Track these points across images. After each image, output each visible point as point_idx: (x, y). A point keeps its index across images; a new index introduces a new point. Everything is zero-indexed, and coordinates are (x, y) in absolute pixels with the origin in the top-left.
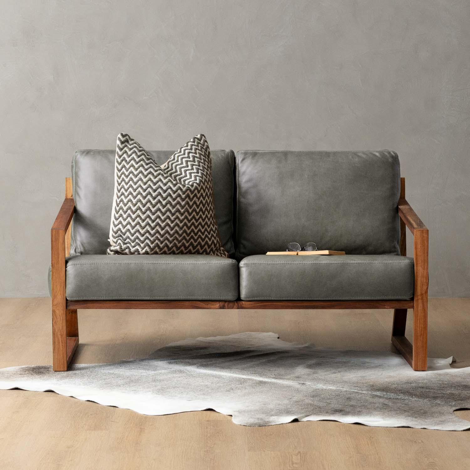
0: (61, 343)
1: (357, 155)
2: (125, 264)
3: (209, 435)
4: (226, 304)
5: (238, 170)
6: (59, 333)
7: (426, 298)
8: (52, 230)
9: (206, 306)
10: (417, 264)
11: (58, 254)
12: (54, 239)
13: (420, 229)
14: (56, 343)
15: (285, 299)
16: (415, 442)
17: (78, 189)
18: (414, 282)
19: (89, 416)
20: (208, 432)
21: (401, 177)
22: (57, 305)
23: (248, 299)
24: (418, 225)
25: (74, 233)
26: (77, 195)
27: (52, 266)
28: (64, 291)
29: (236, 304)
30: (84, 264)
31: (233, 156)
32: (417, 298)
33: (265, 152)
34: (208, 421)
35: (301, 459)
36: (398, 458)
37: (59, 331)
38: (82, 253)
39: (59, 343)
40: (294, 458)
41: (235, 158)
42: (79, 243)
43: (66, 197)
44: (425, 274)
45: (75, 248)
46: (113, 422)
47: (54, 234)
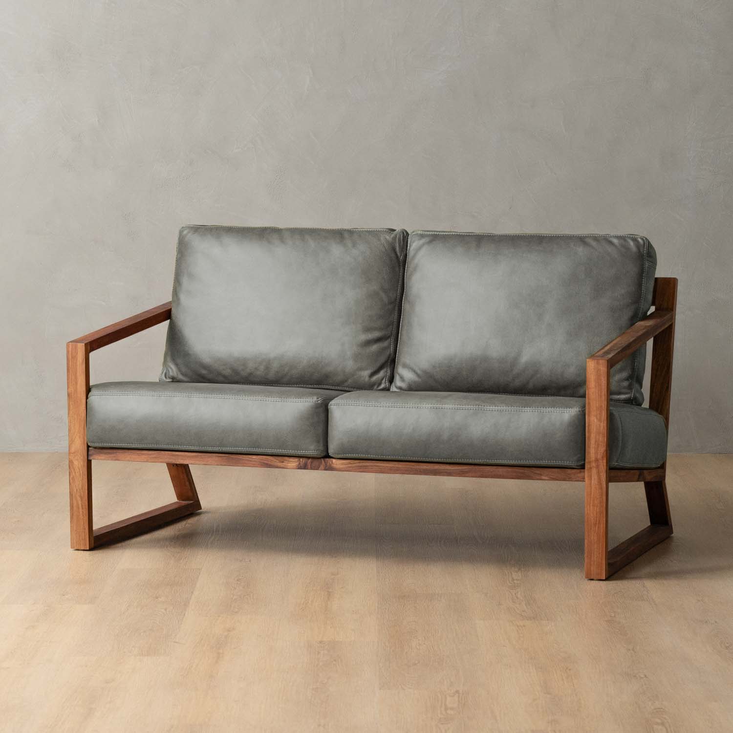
0: (81, 508)
1: (583, 241)
3: (321, 664)
4: (309, 462)
6: (78, 495)
8: (68, 343)
9: (281, 464)
10: (589, 412)
11: (76, 378)
12: (70, 356)
14: (75, 508)
16: (635, 676)
19: (140, 633)
20: (320, 660)
22: (75, 453)
23: (338, 456)
28: (84, 433)
29: (323, 462)
32: (589, 466)
34: (321, 642)
35: (459, 701)
36: (608, 702)
37: (78, 491)
40: (448, 699)
46: (177, 642)
47: (70, 349)
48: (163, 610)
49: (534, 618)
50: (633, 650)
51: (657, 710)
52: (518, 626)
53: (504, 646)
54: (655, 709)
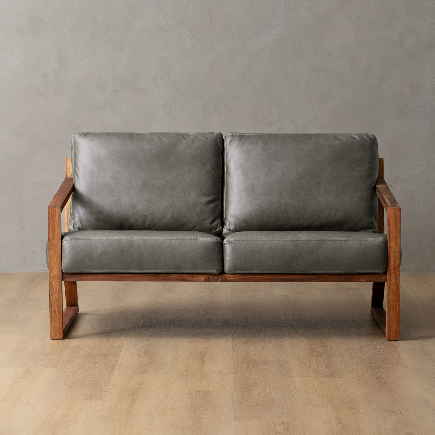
0: (57, 312)
1: (338, 138)
2: (117, 239)
3: (198, 405)
4: (211, 277)
5: (226, 151)
6: (55, 304)
7: (399, 272)
8: (49, 208)
9: (192, 279)
10: (390, 240)
11: (55, 229)
12: (50, 216)
13: (392, 207)
14: (53, 313)
15: (266, 272)
16: (394, 413)
17: (77, 169)
18: (387, 257)
19: (85, 386)
20: (197, 402)
21: (379, 158)
22: (53, 277)
23: (231, 273)
24: (391, 204)
25: (73, 210)
26: (75, 175)
27: (49, 241)
28: (60, 264)
29: (220, 277)
30: (78, 240)
31: (221, 139)
32: (390, 272)
33: (252, 134)
34: (198, 391)
35: (284, 428)
36: (377, 428)
37: (56, 301)
38: (79, 229)
39: (56, 313)
40: (277, 427)
41: (223, 140)
42: (77, 219)
43: (66, 176)
44: (398, 249)
45: (73, 224)
46: (108, 392)
47: (51, 212)
48: (99, 372)
49: (331, 376)
50: (393, 396)
51: (409, 434)
52: (321, 381)
53: (312, 394)
54: (407, 433)
